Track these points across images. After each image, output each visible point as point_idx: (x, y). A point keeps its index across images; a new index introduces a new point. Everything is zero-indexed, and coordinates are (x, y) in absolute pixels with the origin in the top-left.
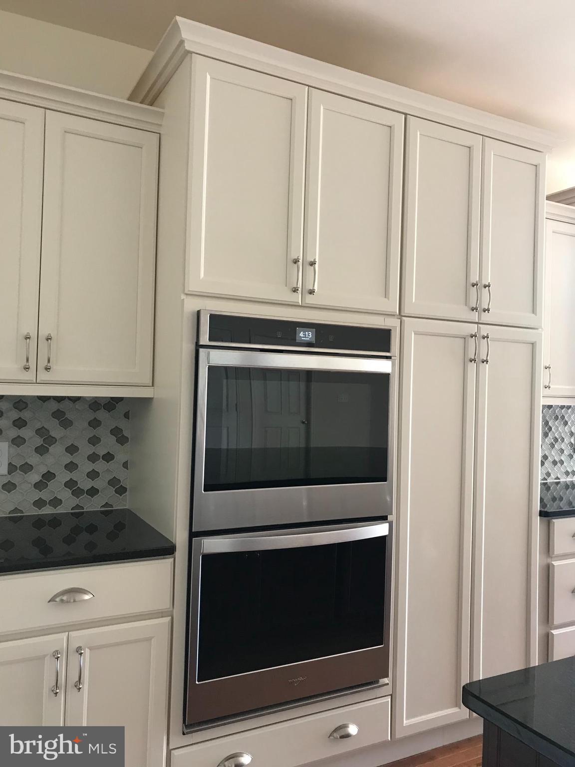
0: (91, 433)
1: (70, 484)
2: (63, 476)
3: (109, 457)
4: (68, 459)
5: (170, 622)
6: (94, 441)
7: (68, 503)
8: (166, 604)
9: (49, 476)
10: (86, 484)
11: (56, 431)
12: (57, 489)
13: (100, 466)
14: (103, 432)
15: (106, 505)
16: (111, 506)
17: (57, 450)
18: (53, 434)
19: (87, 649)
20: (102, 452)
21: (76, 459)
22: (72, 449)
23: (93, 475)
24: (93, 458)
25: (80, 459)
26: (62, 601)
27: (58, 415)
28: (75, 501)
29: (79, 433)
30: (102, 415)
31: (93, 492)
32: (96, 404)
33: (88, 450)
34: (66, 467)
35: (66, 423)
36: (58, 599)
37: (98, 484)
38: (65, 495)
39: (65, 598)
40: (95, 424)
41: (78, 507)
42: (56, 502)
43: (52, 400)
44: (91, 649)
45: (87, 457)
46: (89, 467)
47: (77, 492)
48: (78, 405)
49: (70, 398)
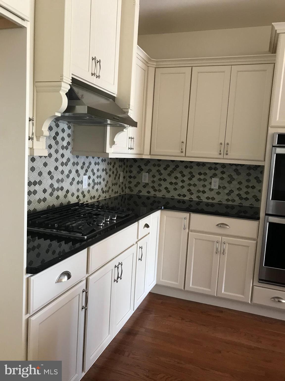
0: (247, 178)
1: (239, 195)
2: (237, 192)
3: (253, 187)
4: (238, 186)
5: (256, 243)
6: (248, 181)
7: (238, 201)
8: (255, 237)
9: (231, 191)
10: (244, 196)
11: (235, 176)
12: (234, 196)
13: (250, 190)
14: (251, 178)
15: (251, 204)
16: (253, 205)
17: (235, 183)
18: (234, 177)
19: (227, 243)
20: (251, 185)
21: (241, 186)
22: (240, 183)
23: (247, 193)
24: (247, 187)
25: (243, 186)
26: (220, 226)
27: (236, 171)
28: (240, 201)
29: (243, 177)
30: (252, 171)
31: (247, 199)
32: (250, 167)
33: (246, 184)
34: (238, 189)
35: (238, 174)
36: (219, 225)
37: (248, 196)
38: (237, 199)
39: (221, 225)
40: (249, 174)
41: (241, 203)
42: (233, 201)
43: (234, 165)
44: (229, 244)
45: (245, 186)
46: (245, 190)
47: (241, 198)
48: (243, 167)
49: (240, 165)
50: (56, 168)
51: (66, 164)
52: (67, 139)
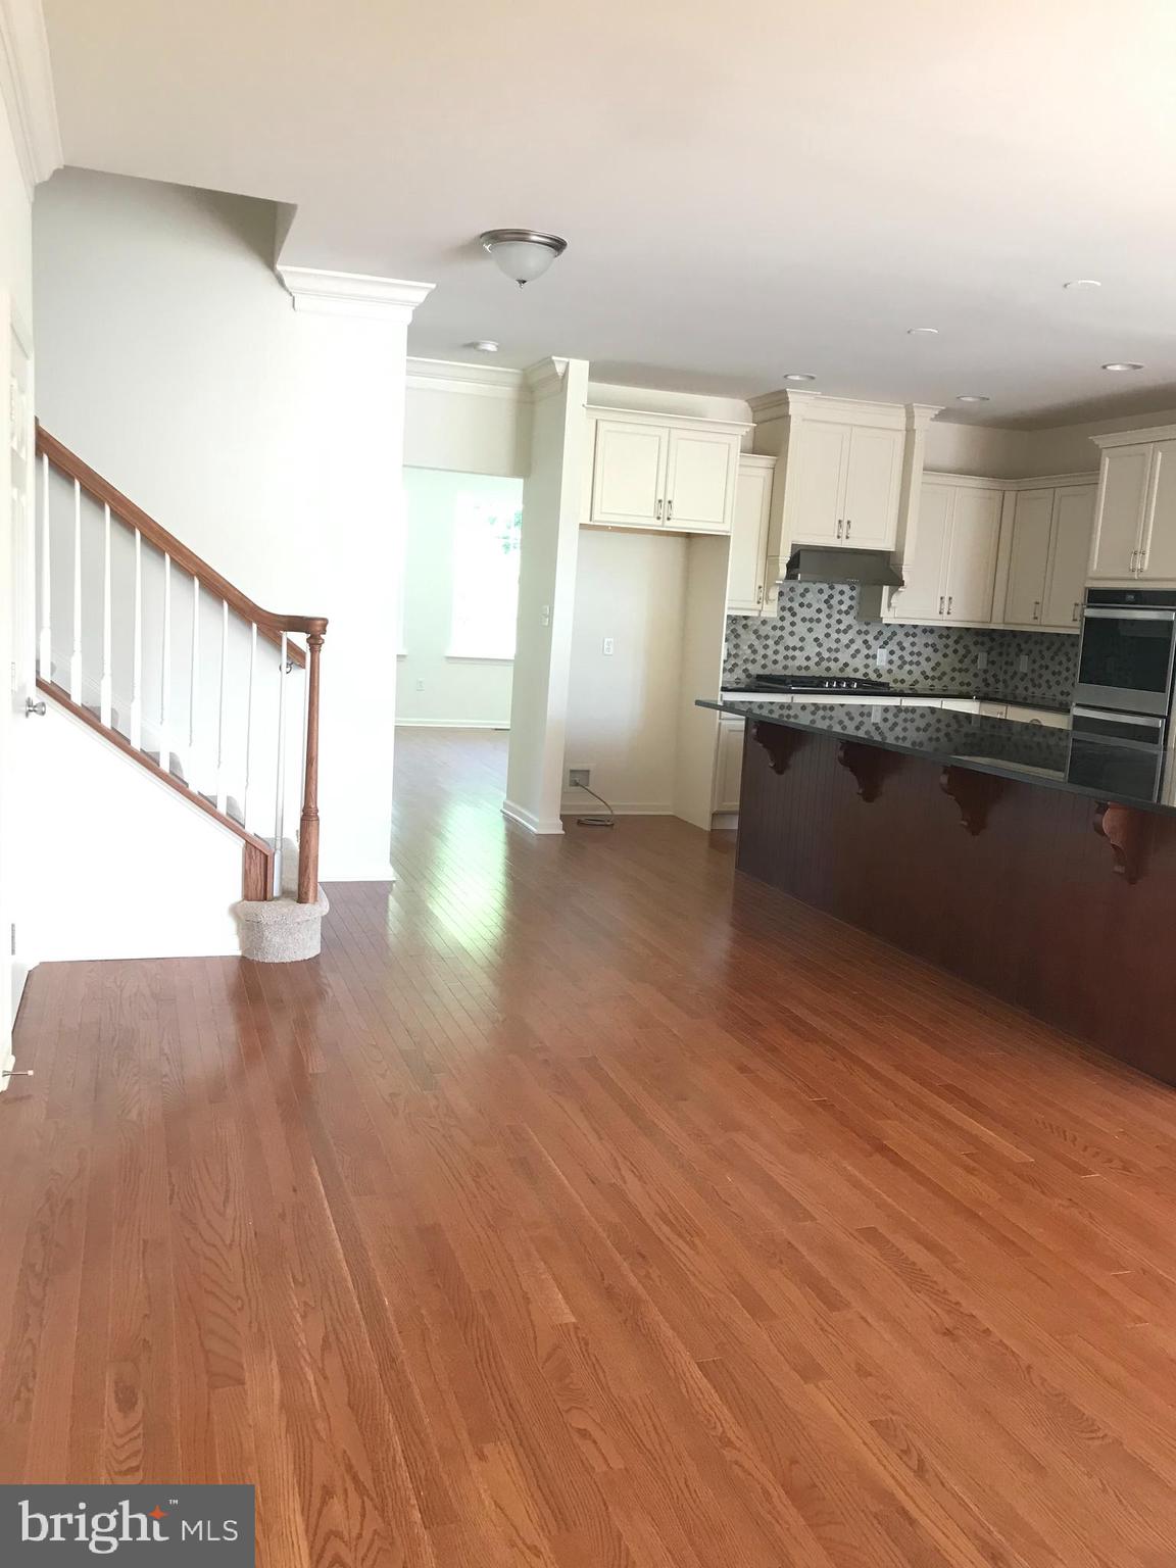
50: (828, 635)
51: (845, 632)
52: (848, 603)
